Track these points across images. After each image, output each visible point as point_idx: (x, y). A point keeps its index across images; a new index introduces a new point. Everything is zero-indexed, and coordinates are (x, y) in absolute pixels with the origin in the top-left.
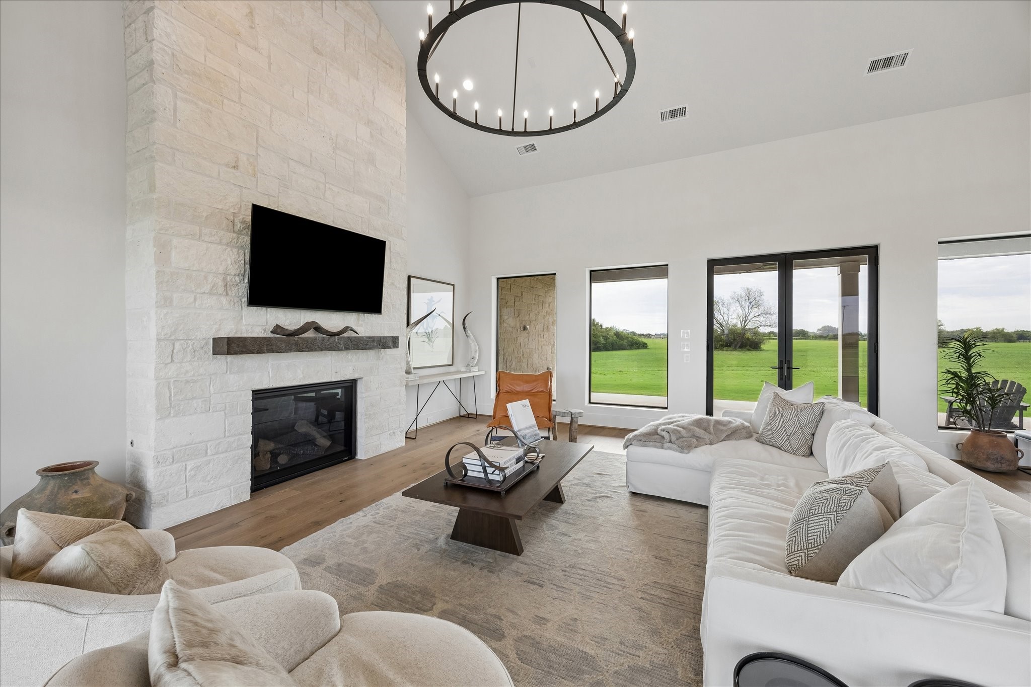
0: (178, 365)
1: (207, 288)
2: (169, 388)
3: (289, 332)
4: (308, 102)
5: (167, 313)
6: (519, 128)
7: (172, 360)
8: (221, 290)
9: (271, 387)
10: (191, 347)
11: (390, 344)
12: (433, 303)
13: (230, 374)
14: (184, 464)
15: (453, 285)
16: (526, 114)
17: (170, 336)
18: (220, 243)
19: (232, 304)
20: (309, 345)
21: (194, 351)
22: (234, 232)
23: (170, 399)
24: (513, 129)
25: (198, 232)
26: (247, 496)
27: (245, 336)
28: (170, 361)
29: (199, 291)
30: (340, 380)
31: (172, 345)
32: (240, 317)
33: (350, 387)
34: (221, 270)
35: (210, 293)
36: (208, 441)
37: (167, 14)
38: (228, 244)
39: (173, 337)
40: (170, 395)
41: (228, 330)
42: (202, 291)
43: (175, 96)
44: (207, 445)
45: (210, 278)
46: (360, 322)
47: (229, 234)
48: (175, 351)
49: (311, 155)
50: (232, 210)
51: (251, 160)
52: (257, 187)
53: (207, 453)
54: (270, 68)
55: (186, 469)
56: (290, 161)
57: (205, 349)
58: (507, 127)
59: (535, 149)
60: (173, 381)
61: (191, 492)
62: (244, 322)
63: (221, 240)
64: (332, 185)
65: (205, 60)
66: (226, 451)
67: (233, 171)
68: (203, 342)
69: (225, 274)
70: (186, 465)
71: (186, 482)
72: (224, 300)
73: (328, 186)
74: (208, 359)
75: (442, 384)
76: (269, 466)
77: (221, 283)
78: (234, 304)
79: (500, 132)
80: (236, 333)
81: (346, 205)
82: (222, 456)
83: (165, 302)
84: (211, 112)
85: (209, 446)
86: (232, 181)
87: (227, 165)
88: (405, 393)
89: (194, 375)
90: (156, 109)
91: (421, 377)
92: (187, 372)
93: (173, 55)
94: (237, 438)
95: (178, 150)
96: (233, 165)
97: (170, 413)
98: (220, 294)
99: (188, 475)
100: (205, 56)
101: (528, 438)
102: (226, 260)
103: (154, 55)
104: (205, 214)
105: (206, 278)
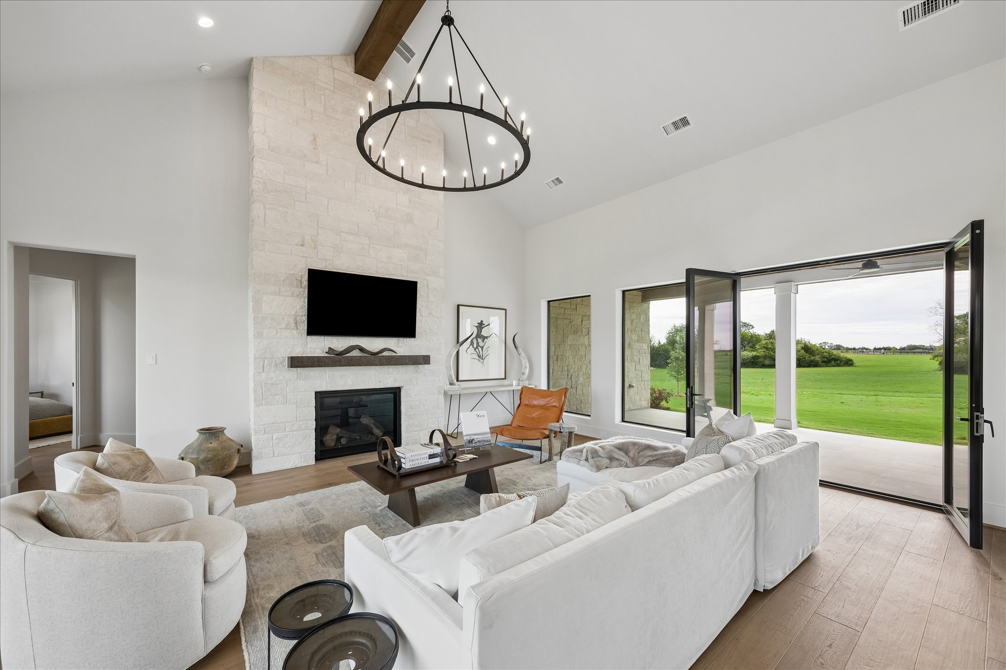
0: (267, 373)
1: (284, 325)
2: (262, 388)
3: (338, 353)
4: (356, 189)
5: (260, 342)
6: (479, 184)
7: (263, 371)
8: (293, 326)
9: (328, 390)
10: (274, 362)
11: (421, 361)
12: (483, 326)
13: (299, 380)
14: (271, 435)
15: (506, 310)
16: (485, 171)
17: (262, 356)
18: (292, 296)
19: (300, 334)
20: (349, 362)
21: (277, 365)
22: (301, 287)
23: (262, 394)
24: (475, 185)
25: (278, 290)
26: (312, 461)
27: (310, 356)
28: (262, 371)
29: (279, 327)
30: (383, 387)
31: (263, 362)
32: (306, 343)
33: (395, 393)
34: (293, 313)
35: (286, 328)
36: (286, 422)
37: (261, 158)
38: (297, 296)
39: (263, 357)
40: (262, 392)
41: (298, 352)
42: (281, 327)
43: (265, 207)
44: (285, 426)
45: (286, 318)
46: (400, 345)
47: (298, 289)
48: (265, 365)
49: (358, 226)
50: (300, 274)
51: (313, 238)
52: (317, 256)
53: (285, 430)
54: (327, 173)
55: (272, 438)
56: (342, 234)
57: (283, 363)
58: (470, 185)
59: (561, 182)
60: (263, 383)
61: (276, 453)
62: (309, 346)
63: (292, 294)
64: (375, 244)
65: (284, 180)
66: (298, 430)
67: (301, 247)
68: (282, 360)
69: (296, 316)
70: (273, 436)
71: (273, 447)
72: (295, 332)
73: (372, 246)
74: (285, 370)
75: (489, 395)
76: (333, 444)
77: (293, 322)
78: (302, 334)
79: (465, 189)
80: (303, 354)
81: (387, 258)
82: (295, 433)
83: (259, 335)
84: (287, 213)
85: (287, 425)
86: (300, 255)
87: (297, 245)
88: (443, 400)
89: (276, 380)
90: (254, 219)
91: (464, 389)
92: (272, 378)
93: (264, 182)
94: (305, 422)
95: (266, 241)
96: (301, 244)
97: (262, 403)
98: (293, 329)
99: (274, 442)
100: (284, 178)
101: (475, 443)
102: (296, 306)
103: (253, 186)
104: (282, 279)
105: (283, 319)
